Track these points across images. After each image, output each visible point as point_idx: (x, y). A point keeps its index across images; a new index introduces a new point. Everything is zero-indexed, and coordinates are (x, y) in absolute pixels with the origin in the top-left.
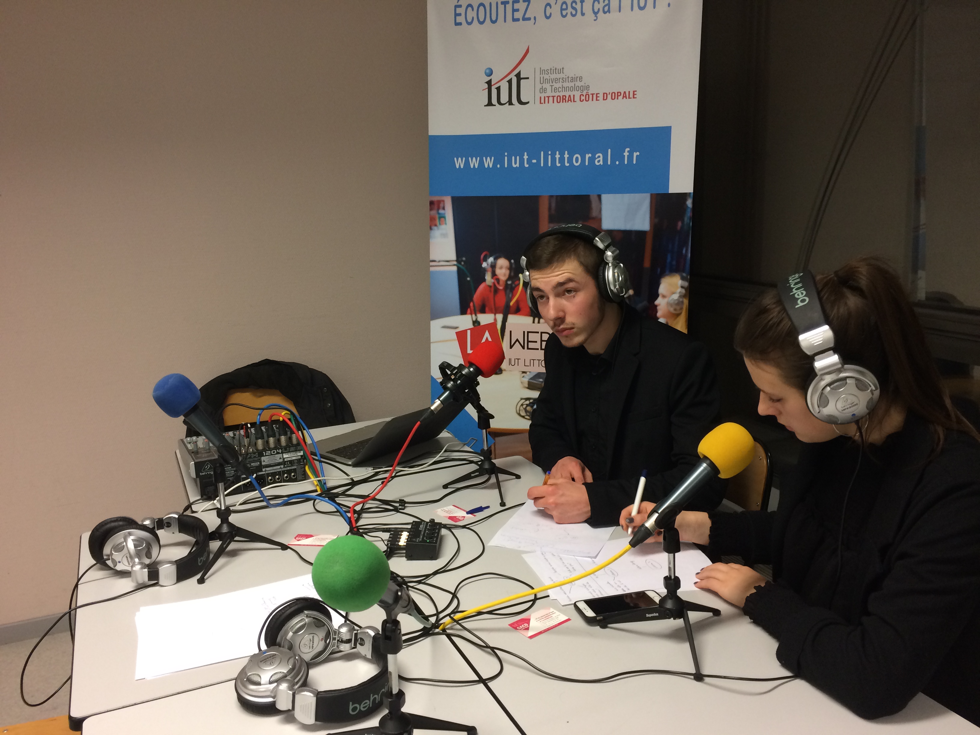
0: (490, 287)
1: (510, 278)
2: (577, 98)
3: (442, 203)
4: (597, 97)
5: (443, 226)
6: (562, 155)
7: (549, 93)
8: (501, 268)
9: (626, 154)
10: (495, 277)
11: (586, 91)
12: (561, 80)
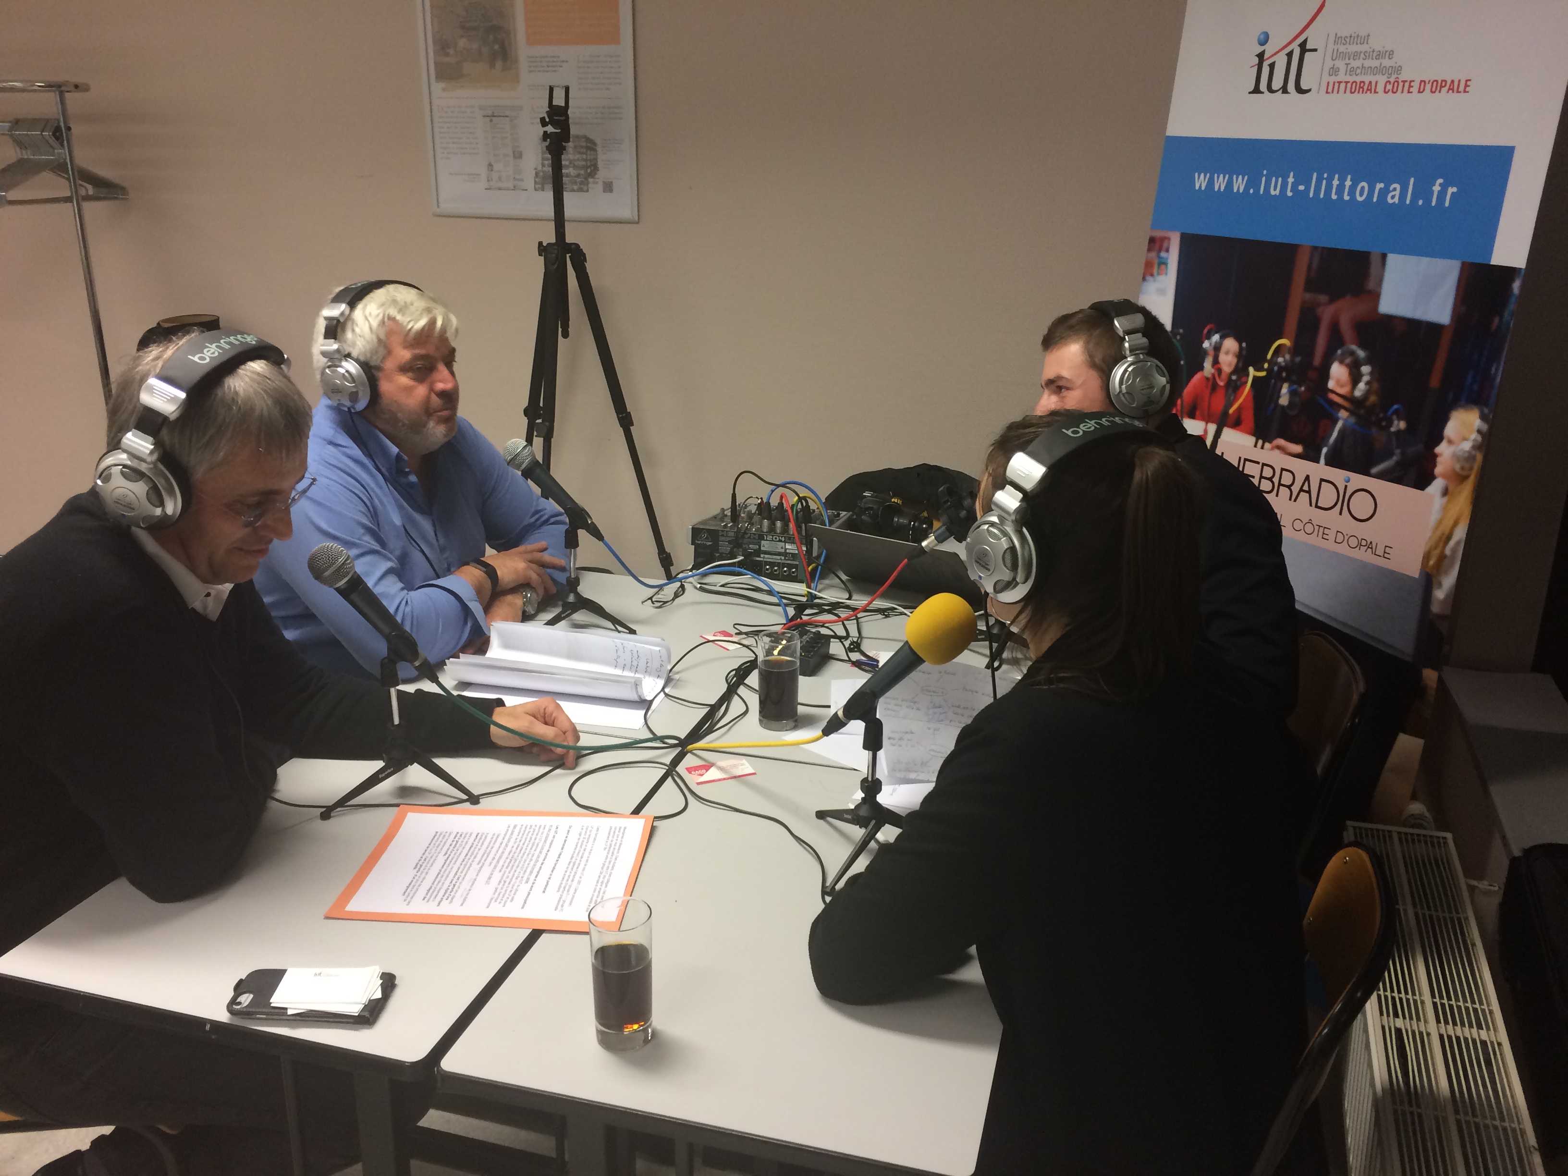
0: (1207, 379)
1: (1236, 371)
2: (1380, 88)
3: (1166, 241)
4: (1410, 86)
5: (1161, 278)
6: (1342, 180)
7: (1342, 77)
8: (1227, 353)
9: (1436, 188)
10: (1216, 366)
11: (1396, 76)
12: (1362, 56)
